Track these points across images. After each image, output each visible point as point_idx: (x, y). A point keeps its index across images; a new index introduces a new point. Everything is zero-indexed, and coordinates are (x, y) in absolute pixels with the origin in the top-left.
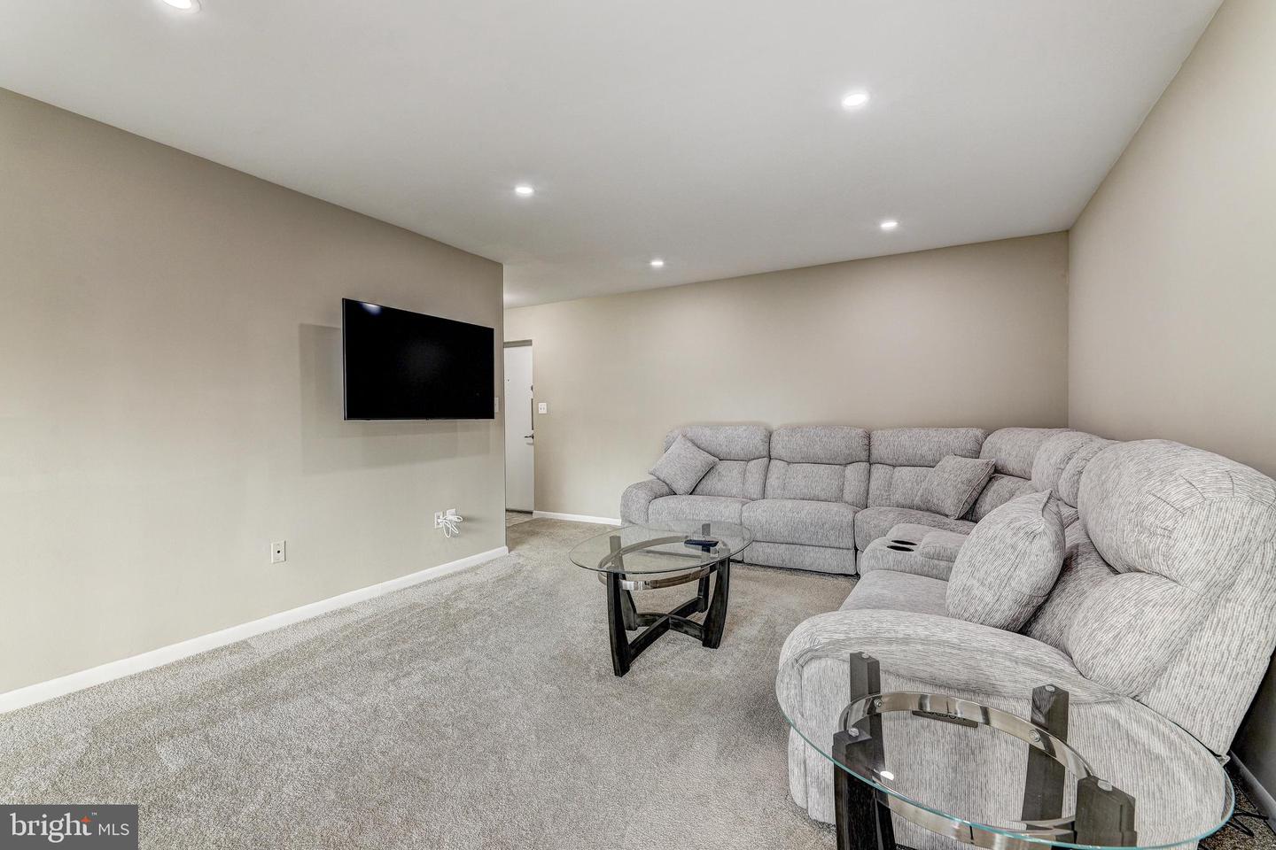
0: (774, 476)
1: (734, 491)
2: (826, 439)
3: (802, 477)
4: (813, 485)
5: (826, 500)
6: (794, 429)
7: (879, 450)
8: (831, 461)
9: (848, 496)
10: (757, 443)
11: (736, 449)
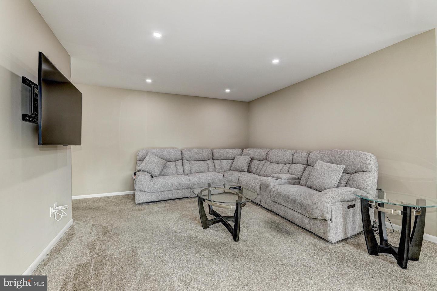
0: (186, 166)
1: (174, 173)
2: (201, 153)
3: (196, 165)
4: (200, 168)
5: (204, 172)
6: (190, 149)
7: (216, 155)
8: (203, 160)
9: (211, 170)
10: (179, 155)
11: (172, 157)
